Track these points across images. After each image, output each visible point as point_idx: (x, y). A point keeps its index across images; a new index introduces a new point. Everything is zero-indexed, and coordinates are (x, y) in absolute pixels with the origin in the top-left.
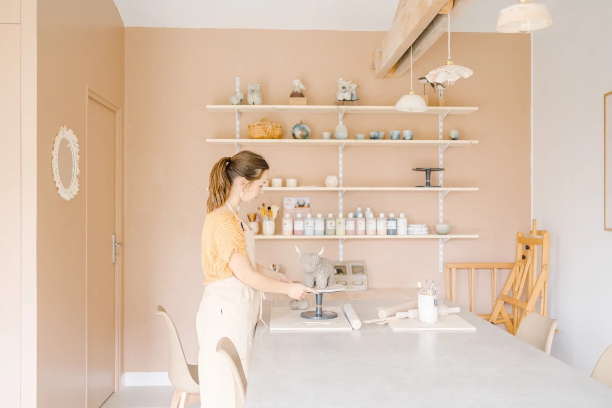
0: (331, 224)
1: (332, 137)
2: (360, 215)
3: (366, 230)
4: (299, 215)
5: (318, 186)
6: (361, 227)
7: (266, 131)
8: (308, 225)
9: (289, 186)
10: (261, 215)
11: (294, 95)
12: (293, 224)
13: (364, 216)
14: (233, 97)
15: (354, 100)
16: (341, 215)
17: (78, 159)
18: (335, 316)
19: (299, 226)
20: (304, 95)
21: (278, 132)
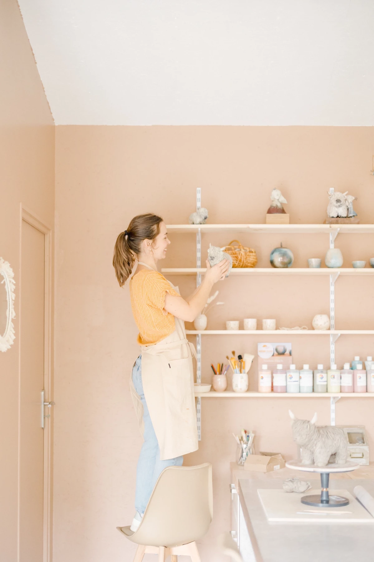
0: (322, 378)
1: (322, 264)
2: (359, 367)
3: (367, 386)
4: (280, 367)
5: (304, 329)
6: (361, 383)
7: (237, 257)
8: (293, 379)
9: (266, 329)
10: (229, 366)
11: (271, 211)
12: (272, 378)
13: (364, 368)
14: (195, 214)
15: (351, 217)
16: (334, 367)
17: (14, 299)
18: (345, 503)
19: (279, 380)
20: (286, 210)
21: (252, 259)
